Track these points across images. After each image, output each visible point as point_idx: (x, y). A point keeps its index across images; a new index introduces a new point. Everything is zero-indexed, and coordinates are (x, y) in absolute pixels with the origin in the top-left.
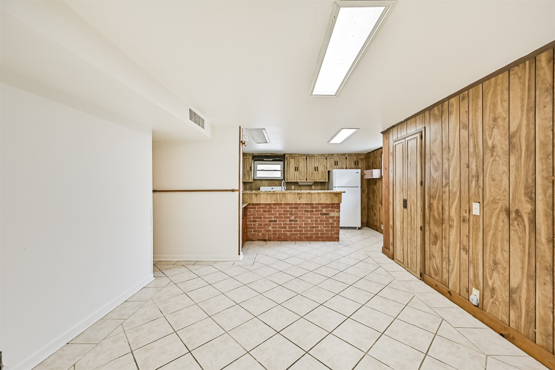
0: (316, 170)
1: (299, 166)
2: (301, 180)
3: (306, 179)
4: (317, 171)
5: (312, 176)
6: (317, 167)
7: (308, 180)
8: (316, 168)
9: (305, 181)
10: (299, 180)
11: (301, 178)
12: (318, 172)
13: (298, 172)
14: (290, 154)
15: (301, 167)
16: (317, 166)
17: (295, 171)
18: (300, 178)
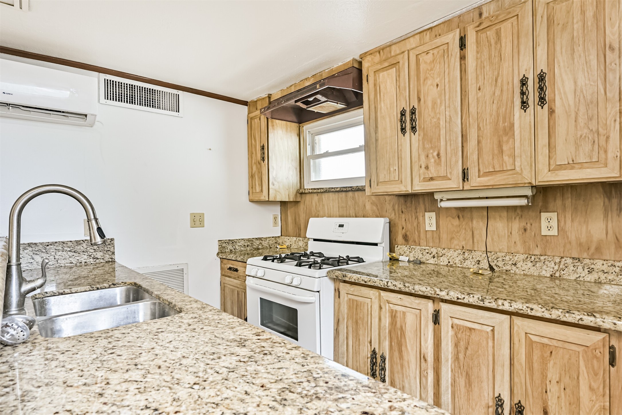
0: (532, 97)
1: (419, 100)
2: (432, 179)
3: (465, 176)
4: (542, 100)
5: (501, 151)
6: (542, 78)
7: (475, 181)
8: (530, 83)
9: (455, 182)
10: (426, 180)
11: (433, 172)
12: (552, 112)
13: (415, 138)
14: (380, 50)
15: (434, 103)
16: (542, 66)
17: (403, 130)
18: (427, 168)
